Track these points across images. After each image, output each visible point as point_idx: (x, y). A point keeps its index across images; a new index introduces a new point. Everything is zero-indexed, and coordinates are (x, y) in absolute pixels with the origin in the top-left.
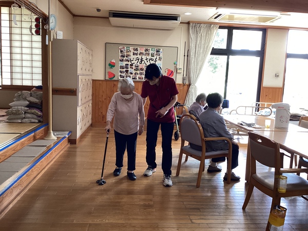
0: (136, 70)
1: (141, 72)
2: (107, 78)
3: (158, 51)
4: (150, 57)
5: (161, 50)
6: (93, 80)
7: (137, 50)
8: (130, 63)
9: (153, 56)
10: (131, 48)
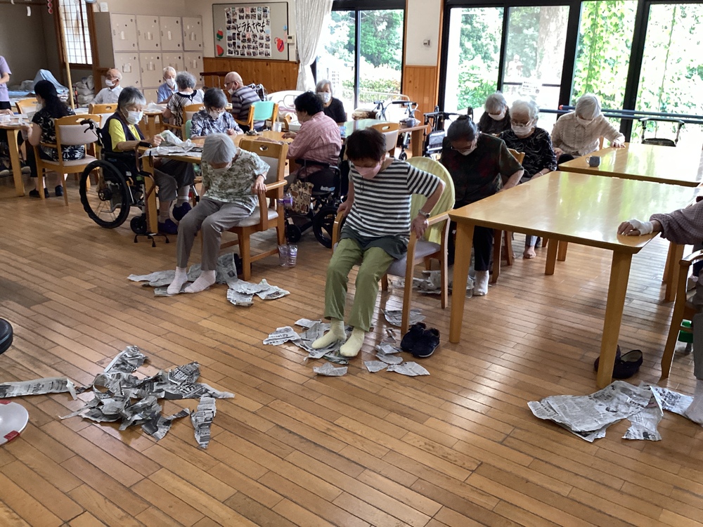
0: (244, 41)
1: (249, 44)
2: (217, 55)
3: (265, 11)
4: (256, 21)
5: (268, 10)
6: (204, 58)
7: (242, 11)
8: (236, 32)
9: (260, 19)
10: (237, 10)
